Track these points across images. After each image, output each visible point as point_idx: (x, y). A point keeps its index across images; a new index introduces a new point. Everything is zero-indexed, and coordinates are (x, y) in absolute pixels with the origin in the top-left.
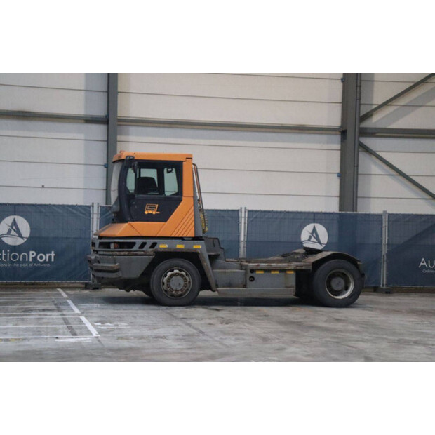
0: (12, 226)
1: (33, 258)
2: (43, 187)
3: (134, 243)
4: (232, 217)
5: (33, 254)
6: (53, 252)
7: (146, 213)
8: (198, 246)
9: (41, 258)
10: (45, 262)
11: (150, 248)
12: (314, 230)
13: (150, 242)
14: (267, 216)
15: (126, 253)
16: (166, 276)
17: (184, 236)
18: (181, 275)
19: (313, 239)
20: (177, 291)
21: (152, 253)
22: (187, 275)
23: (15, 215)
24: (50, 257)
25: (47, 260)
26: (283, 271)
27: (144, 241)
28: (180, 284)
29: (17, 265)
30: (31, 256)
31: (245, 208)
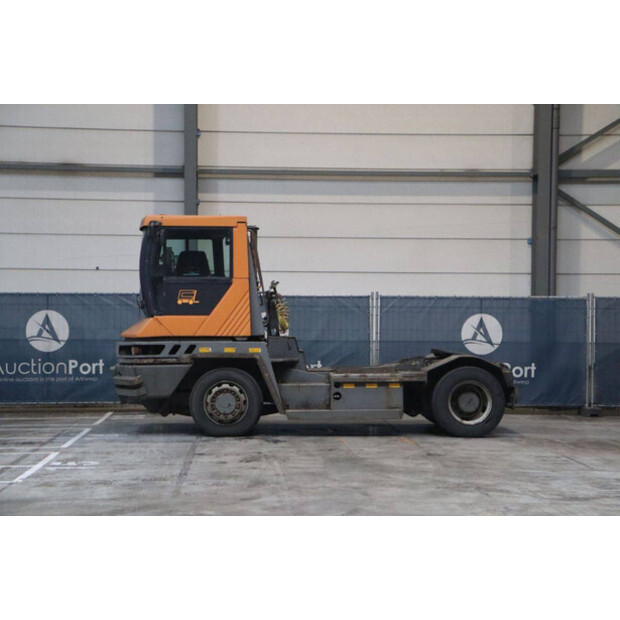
0: (43, 326)
1: (73, 369)
2: (97, 269)
3: (163, 347)
4: (358, 307)
5: (73, 364)
6: (101, 361)
7: (180, 302)
8: (256, 350)
9: (85, 369)
10: (90, 375)
11: (187, 352)
12: (481, 324)
13: (185, 345)
14: (409, 305)
15: (151, 361)
16: (210, 392)
17: (236, 334)
18: (231, 392)
19: (479, 337)
20: (225, 414)
21: (188, 361)
22: (241, 392)
23: (48, 309)
24: (97, 368)
25: (94, 372)
26: (383, 384)
27: (177, 343)
28: (229, 405)
29: (53, 379)
30: (71, 367)
31: (377, 293)
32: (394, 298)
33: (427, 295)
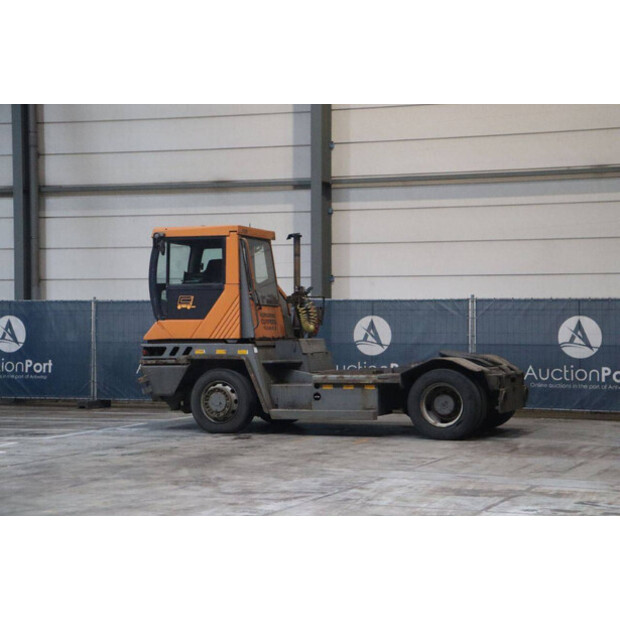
3: (164, 349)
7: (179, 307)
8: (243, 351)
11: (184, 354)
12: (579, 326)
13: (183, 347)
15: (154, 362)
17: (227, 337)
18: (224, 391)
19: (577, 340)
20: (218, 412)
21: (184, 362)
27: (176, 345)
28: (220, 404)
31: (473, 296)
32: (489, 301)
33: (523, 297)
